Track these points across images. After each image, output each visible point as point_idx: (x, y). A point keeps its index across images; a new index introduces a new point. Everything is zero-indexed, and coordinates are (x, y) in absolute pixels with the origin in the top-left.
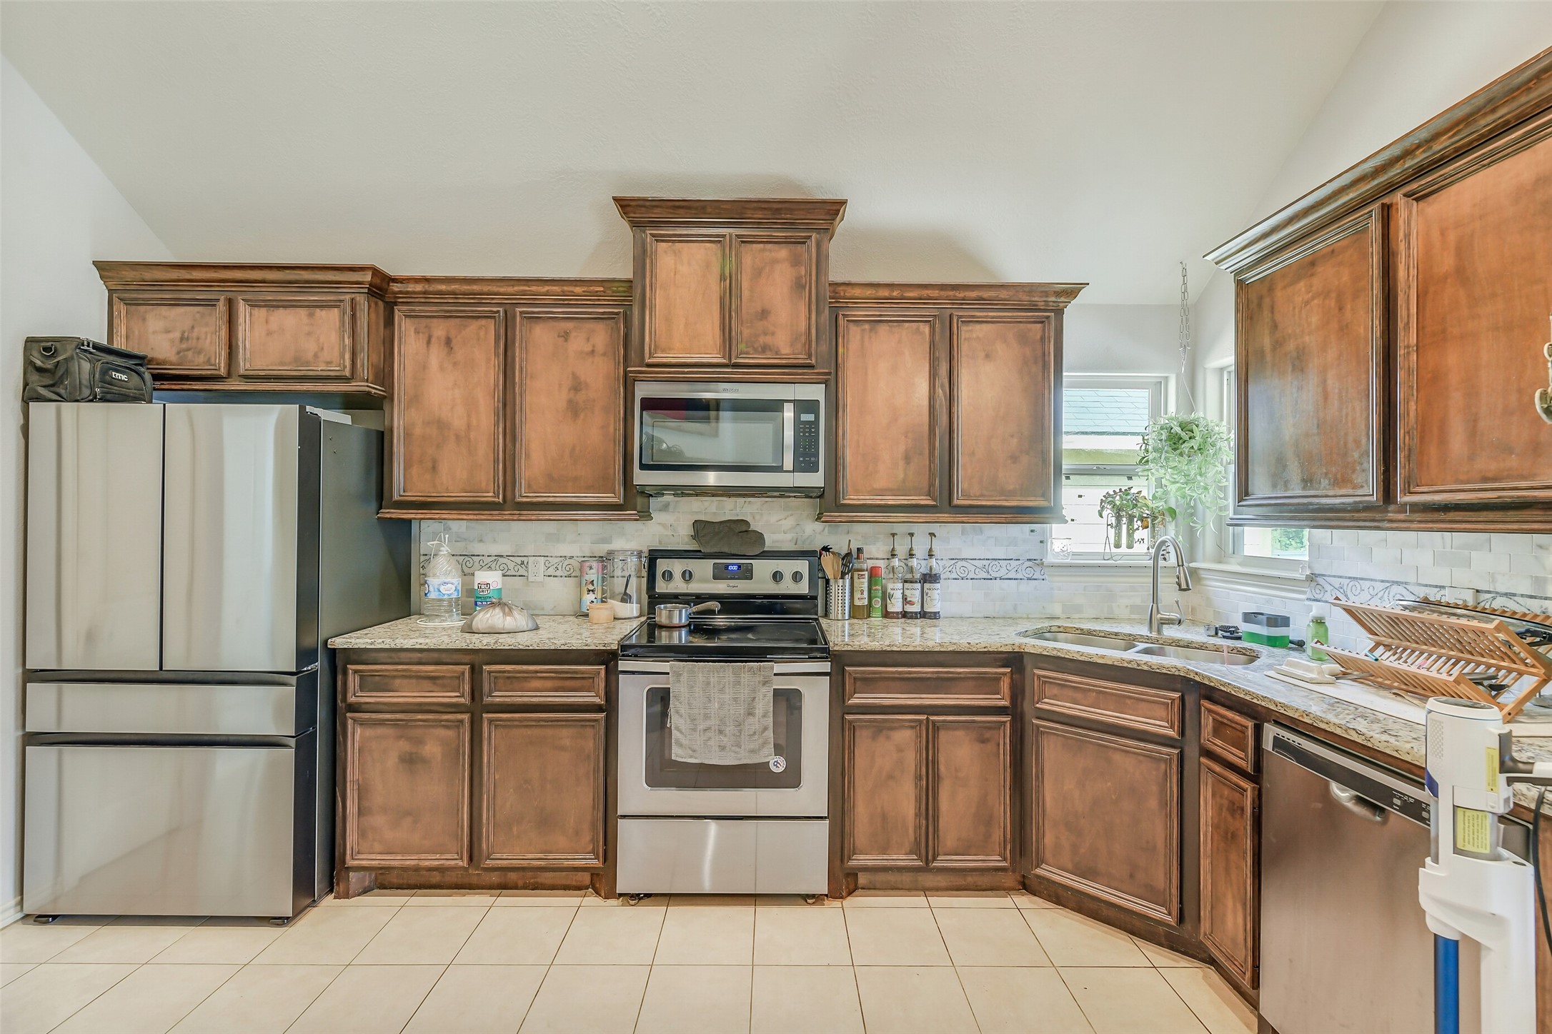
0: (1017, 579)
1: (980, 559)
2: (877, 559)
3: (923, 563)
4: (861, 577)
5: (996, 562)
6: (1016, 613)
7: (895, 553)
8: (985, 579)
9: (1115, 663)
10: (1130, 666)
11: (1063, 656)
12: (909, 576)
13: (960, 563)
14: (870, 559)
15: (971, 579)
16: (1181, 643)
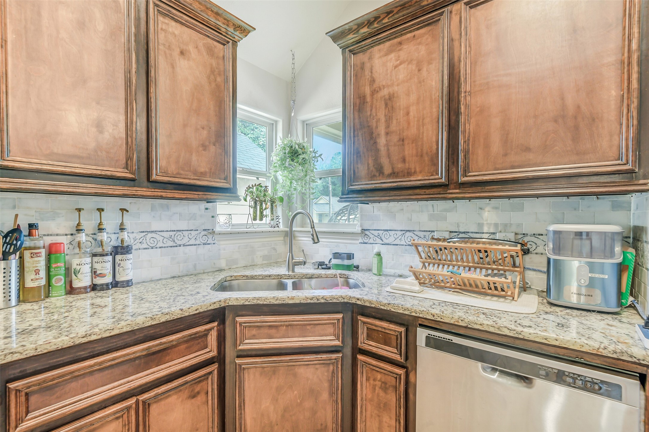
0: (196, 245)
1: (167, 231)
2: (57, 235)
3: (114, 237)
4: (38, 255)
5: (180, 233)
6: (195, 270)
7: (81, 228)
8: (171, 247)
12: (99, 250)
13: (150, 235)
14: (48, 235)
15: (160, 247)
16: (308, 276)
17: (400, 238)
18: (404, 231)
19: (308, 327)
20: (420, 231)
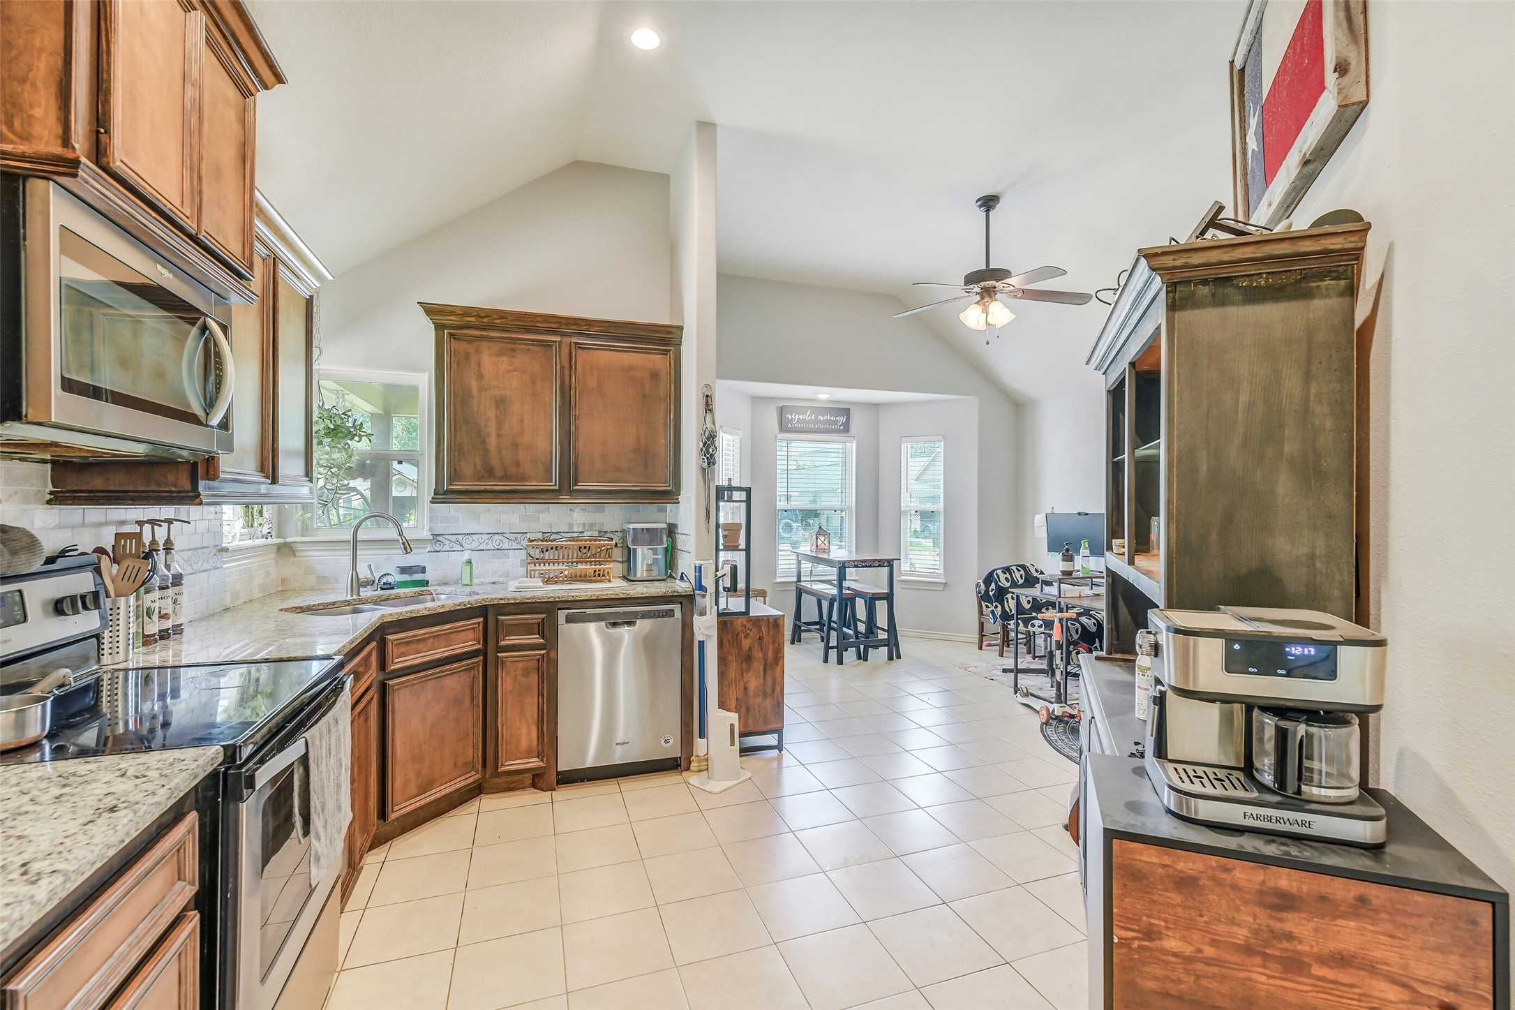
0: (209, 570)
5: (196, 553)
6: (208, 610)
8: (189, 574)
9: (452, 609)
10: (460, 608)
11: (415, 615)
17: (486, 542)
18: (491, 533)
19: (453, 636)
20: (511, 533)
